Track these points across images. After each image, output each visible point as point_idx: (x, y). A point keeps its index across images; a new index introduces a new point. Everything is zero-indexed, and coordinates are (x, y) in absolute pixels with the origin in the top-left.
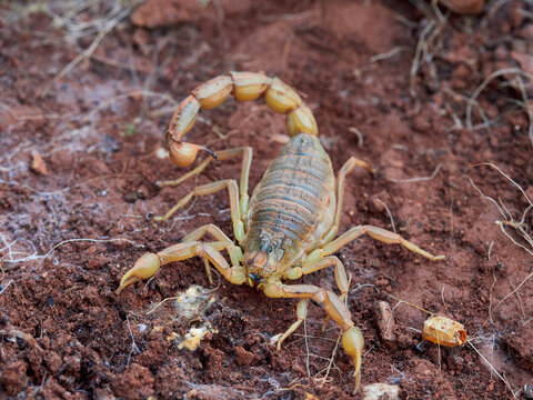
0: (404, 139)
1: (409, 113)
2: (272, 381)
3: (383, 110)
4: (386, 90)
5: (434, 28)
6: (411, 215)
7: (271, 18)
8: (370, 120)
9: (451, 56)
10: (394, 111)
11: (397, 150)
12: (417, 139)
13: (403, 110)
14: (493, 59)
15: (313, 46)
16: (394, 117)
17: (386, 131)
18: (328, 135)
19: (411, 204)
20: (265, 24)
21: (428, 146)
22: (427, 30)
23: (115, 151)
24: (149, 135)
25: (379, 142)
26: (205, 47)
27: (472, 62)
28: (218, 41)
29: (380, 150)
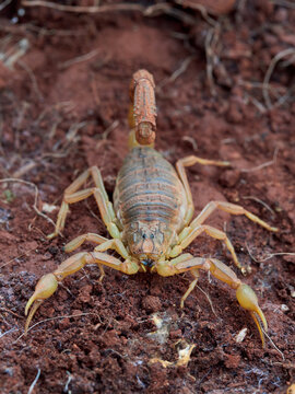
0: (227, 133)
1: (221, 110)
2: (255, 370)
3: (197, 114)
4: (189, 96)
5: (213, 35)
6: (278, 195)
7: (66, 64)
8: (192, 126)
9: (231, 54)
10: (207, 112)
11: (227, 144)
12: (239, 130)
13: (214, 109)
14: (265, 46)
15: (111, 77)
16: (209, 117)
17: (208, 131)
18: (164, 149)
19: (273, 186)
20: (63, 70)
21: (251, 134)
22: (209, 38)
23: (10, 218)
24: (25, 194)
25: (208, 141)
26: (26, 105)
27: (248, 53)
28: (32, 97)
29: (213, 148)
